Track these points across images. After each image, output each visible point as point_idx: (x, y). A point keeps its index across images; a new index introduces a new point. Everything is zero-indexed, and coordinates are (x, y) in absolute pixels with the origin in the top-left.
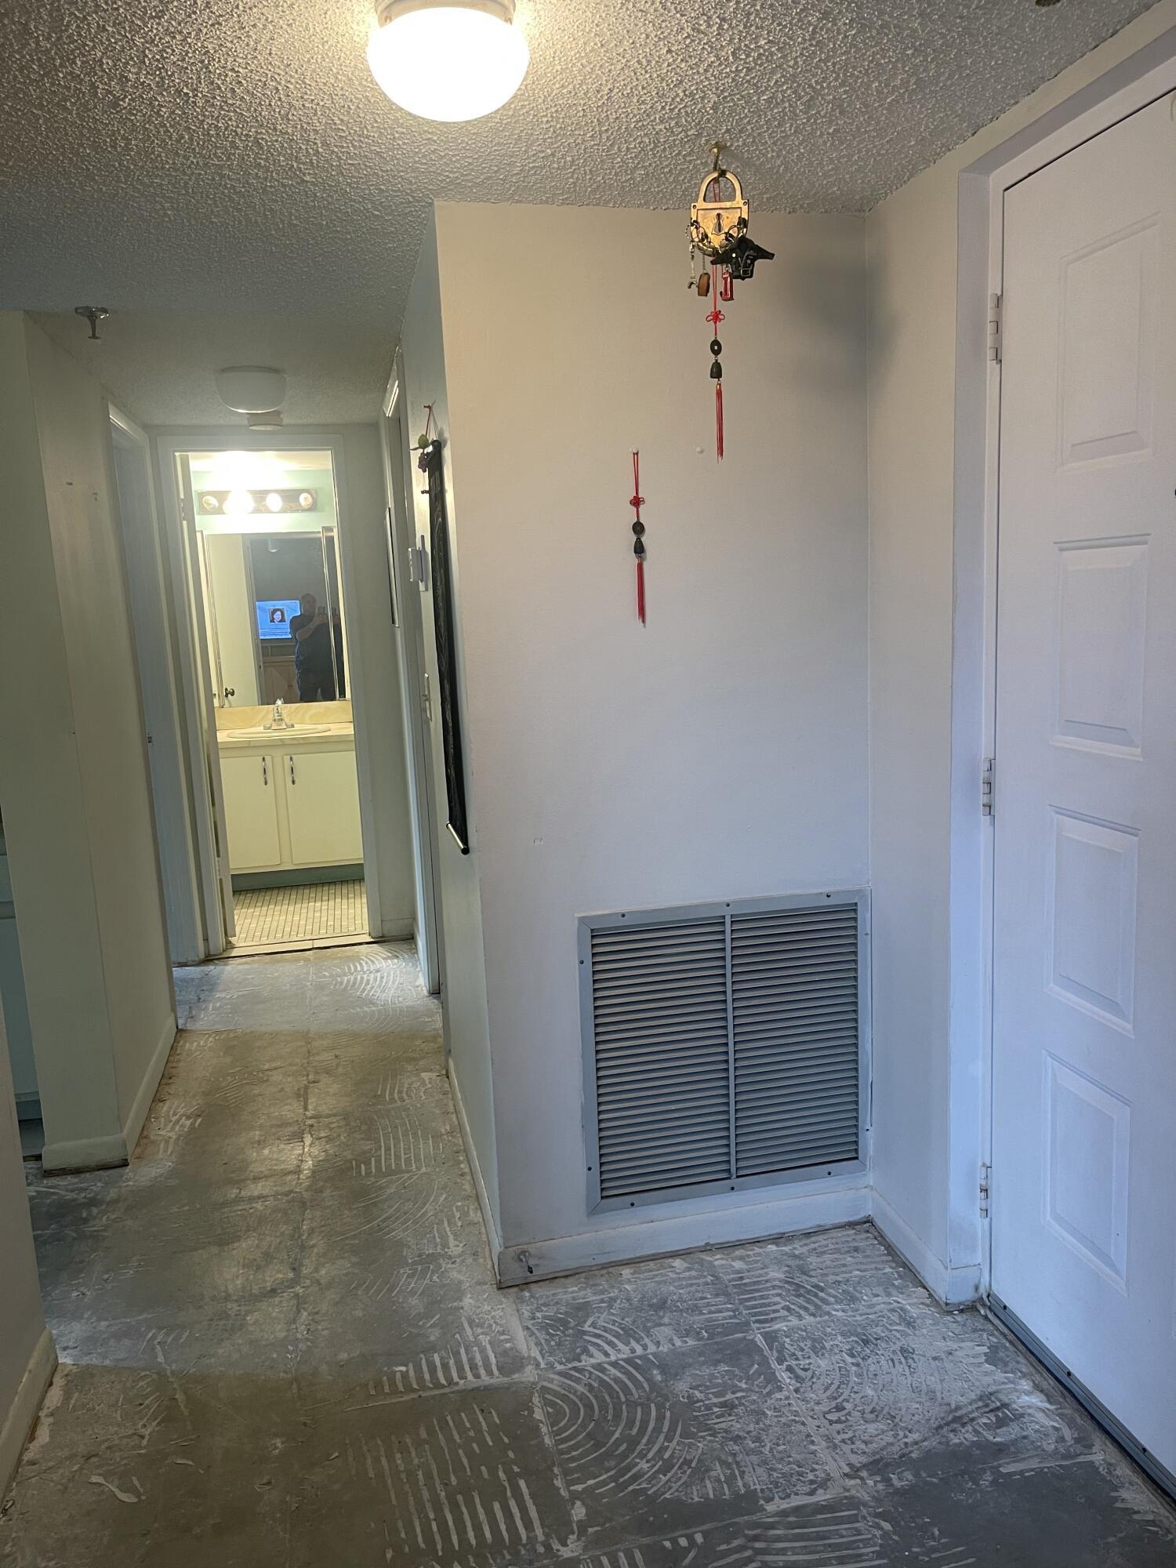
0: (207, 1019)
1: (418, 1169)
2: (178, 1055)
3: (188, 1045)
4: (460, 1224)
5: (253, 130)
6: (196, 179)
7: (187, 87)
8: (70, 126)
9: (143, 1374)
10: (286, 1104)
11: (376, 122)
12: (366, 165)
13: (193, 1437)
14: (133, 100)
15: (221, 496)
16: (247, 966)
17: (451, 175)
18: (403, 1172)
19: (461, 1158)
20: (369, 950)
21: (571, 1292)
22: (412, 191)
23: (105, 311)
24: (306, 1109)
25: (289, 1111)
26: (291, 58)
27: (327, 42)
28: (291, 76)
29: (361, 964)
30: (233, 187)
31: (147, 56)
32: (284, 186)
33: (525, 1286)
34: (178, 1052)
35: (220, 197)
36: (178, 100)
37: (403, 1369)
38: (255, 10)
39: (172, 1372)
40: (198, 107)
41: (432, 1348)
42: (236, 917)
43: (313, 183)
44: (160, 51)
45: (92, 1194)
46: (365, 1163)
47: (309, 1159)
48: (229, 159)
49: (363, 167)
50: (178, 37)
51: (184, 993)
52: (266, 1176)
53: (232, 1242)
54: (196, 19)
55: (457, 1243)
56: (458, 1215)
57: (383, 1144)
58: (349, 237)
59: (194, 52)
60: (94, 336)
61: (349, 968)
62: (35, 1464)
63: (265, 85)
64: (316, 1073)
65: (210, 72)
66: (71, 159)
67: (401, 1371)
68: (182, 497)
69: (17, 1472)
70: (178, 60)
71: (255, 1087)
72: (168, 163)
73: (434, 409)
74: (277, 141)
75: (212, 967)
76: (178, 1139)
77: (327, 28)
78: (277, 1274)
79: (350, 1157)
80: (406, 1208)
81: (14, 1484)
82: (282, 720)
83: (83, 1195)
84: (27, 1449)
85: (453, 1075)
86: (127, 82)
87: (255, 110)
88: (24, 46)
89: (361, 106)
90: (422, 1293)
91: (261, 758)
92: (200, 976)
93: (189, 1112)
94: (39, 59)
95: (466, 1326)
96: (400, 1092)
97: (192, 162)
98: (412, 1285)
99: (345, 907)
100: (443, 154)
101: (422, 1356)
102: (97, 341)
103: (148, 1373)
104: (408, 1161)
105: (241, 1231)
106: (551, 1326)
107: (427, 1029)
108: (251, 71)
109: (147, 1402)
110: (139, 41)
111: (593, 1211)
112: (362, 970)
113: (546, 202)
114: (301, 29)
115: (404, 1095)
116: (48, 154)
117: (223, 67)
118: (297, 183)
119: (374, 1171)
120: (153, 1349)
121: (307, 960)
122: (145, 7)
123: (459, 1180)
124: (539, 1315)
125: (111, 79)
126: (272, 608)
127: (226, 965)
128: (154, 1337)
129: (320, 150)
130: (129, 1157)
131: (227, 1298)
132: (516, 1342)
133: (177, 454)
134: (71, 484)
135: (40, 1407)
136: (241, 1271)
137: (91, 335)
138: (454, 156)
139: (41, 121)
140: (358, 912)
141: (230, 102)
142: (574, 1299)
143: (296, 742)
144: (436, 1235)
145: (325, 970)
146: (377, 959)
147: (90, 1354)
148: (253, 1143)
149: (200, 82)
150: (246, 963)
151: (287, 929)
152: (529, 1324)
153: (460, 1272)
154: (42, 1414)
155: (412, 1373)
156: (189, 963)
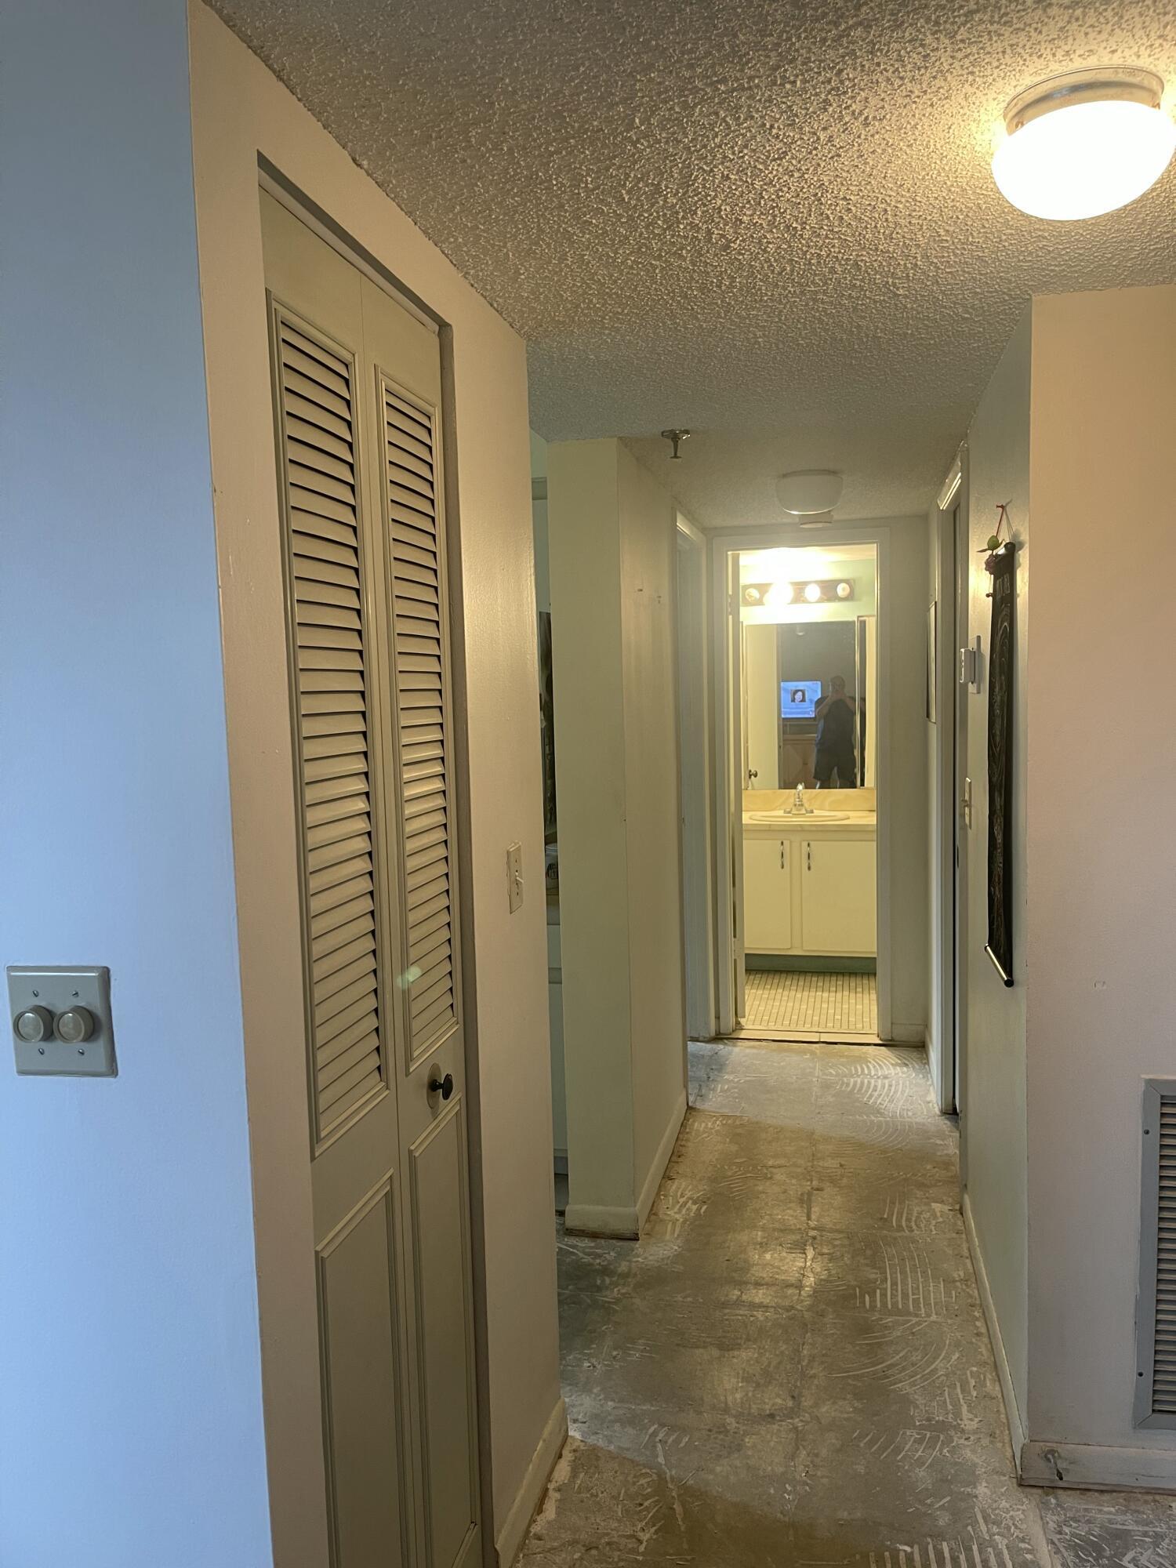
0: (715, 1101)
1: (928, 1315)
2: (687, 1133)
3: (696, 1124)
4: (975, 1394)
5: (854, 254)
6: (791, 306)
7: (797, 221)
8: (683, 272)
9: (644, 1471)
10: (789, 1208)
11: (984, 227)
12: (964, 271)
13: (689, 1558)
14: (744, 241)
15: (763, 588)
16: (755, 1051)
17: (1056, 268)
18: (909, 1314)
19: (976, 1314)
20: (877, 1053)
21: (1107, 1512)
22: (1009, 290)
23: (687, 432)
24: (809, 1218)
25: (792, 1216)
26: (905, 178)
27: (946, 157)
28: (902, 196)
29: (868, 1067)
30: (825, 310)
31: (763, 197)
32: (875, 302)
33: (1051, 1490)
34: (688, 1130)
35: (810, 321)
36: (786, 235)
37: (908, 1549)
38: (877, 137)
39: (672, 1477)
40: (804, 239)
41: (939, 1536)
42: (746, 998)
43: (906, 296)
44: (776, 191)
45: (605, 1263)
46: (869, 1293)
47: (811, 1275)
48: (825, 284)
49: (960, 273)
50: (796, 175)
51: (694, 1069)
52: (767, 1284)
53: (732, 1349)
54: (817, 155)
55: (971, 1416)
56: (973, 1382)
57: (889, 1276)
58: (932, 342)
59: (809, 186)
60: (676, 456)
61: (856, 1070)
62: (540, 1540)
63: (874, 208)
64: (821, 1180)
65: (821, 204)
66: (679, 301)
67: (905, 1551)
68: (730, 593)
69: (525, 1543)
70: (793, 197)
71: (759, 1183)
72: (766, 295)
73: (1008, 509)
74: (876, 261)
75: (721, 1046)
76: (684, 1222)
77: (948, 143)
78: (774, 1399)
79: (853, 1283)
80: (914, 1358)
81: (521, 1556)
82: (802, 805)
83: (598, 1261)
84: (535, 1522)
85: (969, 1214)
86: (741, 224)
87: (860, 234)
88: (653, 205)
89: (970, 214)
90: (931, 1465)
91: (780, 842)
92: (710, 1054)
93: (695, 1196)
94: (665, 215)
95: (981, 1521)
96: (908, 1220)
97: (790, 291)
98: (920, 1453)
99: (853, 1001)
100: (1051, 249)
101: (929, 1540)
102: (677, 460)
103: (648, 1471)
104: (916, 1302)
105: (741, 1338)
106: (1082, 1548)
107: (939, 1154)
108: (863, 197)
109: (646, 1504)
110: (758, 184)
111: (1140, 1424)
112: (870, 1074)
113: (1163, 282)
114: (920, 148)
115: (913, 1224)
116: (659, 300)
117: (836, 197)
118: (889, 298)
119: (879, 1306)
120: (654, 1446)
121: (813, 1053)
122: (768, 151)
123: (974, 1340)
124: (1067, 1530)
125: (726, 224)
126: (794, 689)
127: (735, 1046)
128: (655, 1434)
129: (919, 263)
130: (640, 1232)
131: (726, 1410)
132: (1038, 1556)
133: (729, 553)
134: (641, 590)
135: (549, 1479)
136: (740, 1385)
137: (673, 455)
138: (1064, 249)
139: (657, 271)
140: (866, 1009)
141: (836, 230)
142: (1110, 1521)
143: (814, 829)
144: (948, 1400)
145: (831, 1067)
146: (885, 1064)
147: (597, 1433)
148: (755, 1244)
149: (810, 215)
150: (753, 1047)
151: (795, 1017)
152: (1055, 1538)
153: (974, 1451)
154: (551, 1486)
155: (917, 1557)
156: (701, 1039)
